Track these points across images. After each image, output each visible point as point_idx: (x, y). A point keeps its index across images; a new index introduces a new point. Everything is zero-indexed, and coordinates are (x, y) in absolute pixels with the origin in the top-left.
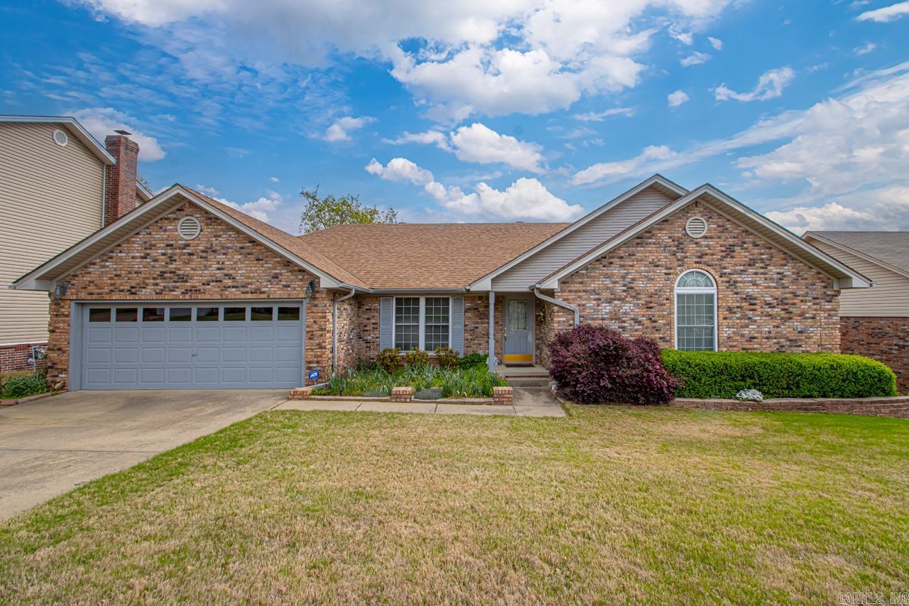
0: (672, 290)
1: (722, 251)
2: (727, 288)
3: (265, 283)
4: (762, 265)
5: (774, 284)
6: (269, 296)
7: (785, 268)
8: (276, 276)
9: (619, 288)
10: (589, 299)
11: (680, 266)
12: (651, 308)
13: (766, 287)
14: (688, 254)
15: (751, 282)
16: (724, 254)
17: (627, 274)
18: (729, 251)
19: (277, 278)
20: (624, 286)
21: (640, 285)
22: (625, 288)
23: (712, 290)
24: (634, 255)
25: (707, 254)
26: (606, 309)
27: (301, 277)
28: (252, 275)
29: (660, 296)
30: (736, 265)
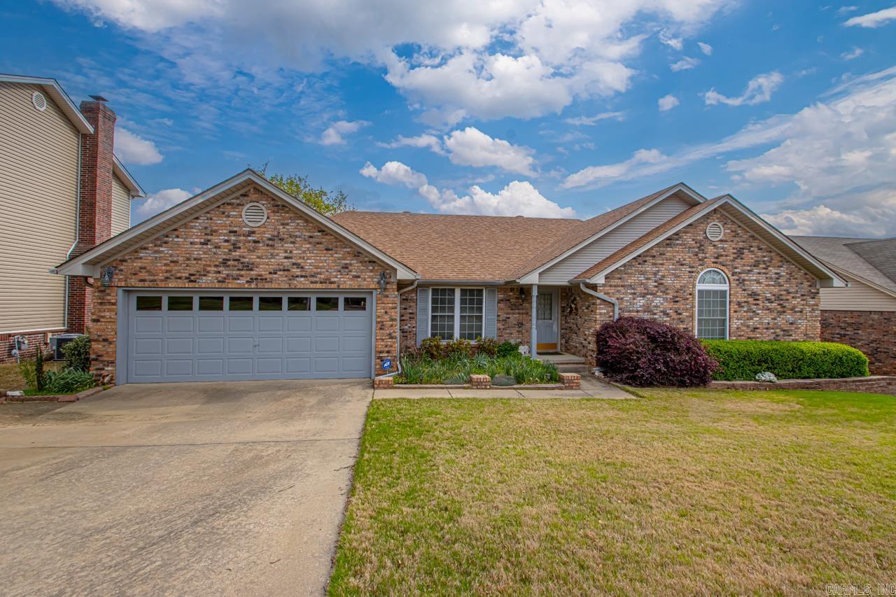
0: (694, 286)
1: (734, 253)
2: (738, 285)
3: (334, 274)
4: (764, 266)
5: (773, 283)
6: (339, 286)
7: (782, 269)
8: (346, 267)
9: (651, 284)
10: (626, 293)
11: (701, 265)
12: (677, 302)
13: (767, 285)
14: (707, 255)
15: (755, 280)
16: (735, 256)
17: (658, 271)
18: (739, 253)
19: (347, 268)
20: (655, 282)
21: (668, 281)
22: (656, 284)
23: (725, 287)
24: (664, 254)
25: (722, 256)
26: (641, 302)
27: (371, 268)
28: (321, 264)
29: (684, 292)
30: (744, 265)
